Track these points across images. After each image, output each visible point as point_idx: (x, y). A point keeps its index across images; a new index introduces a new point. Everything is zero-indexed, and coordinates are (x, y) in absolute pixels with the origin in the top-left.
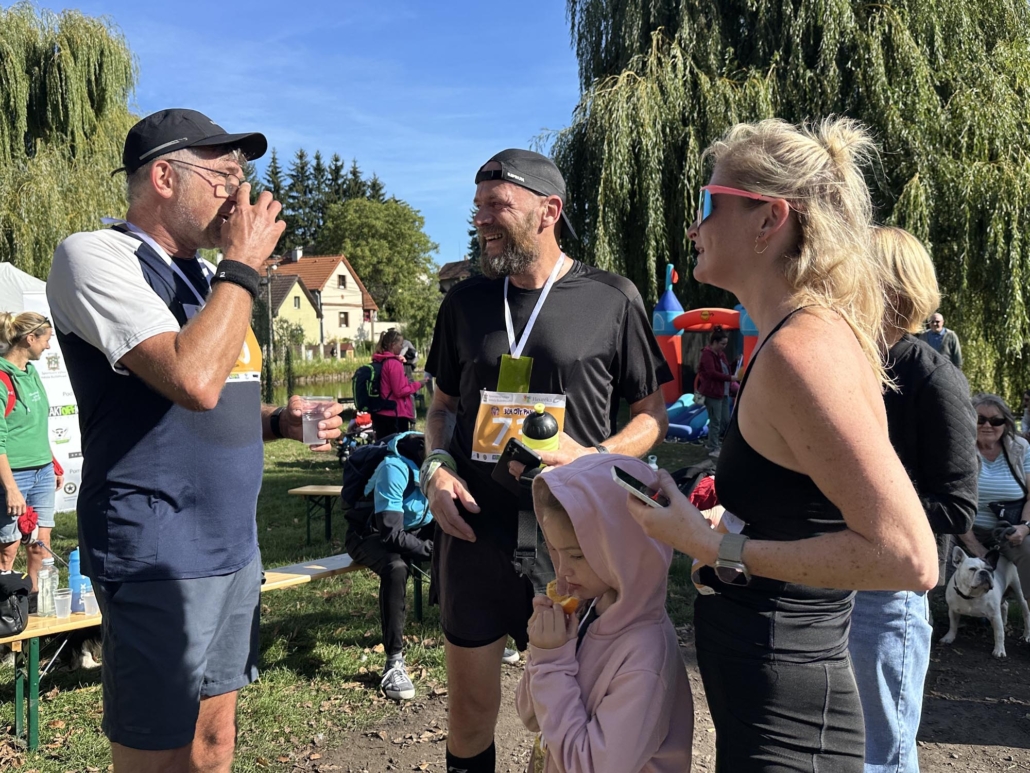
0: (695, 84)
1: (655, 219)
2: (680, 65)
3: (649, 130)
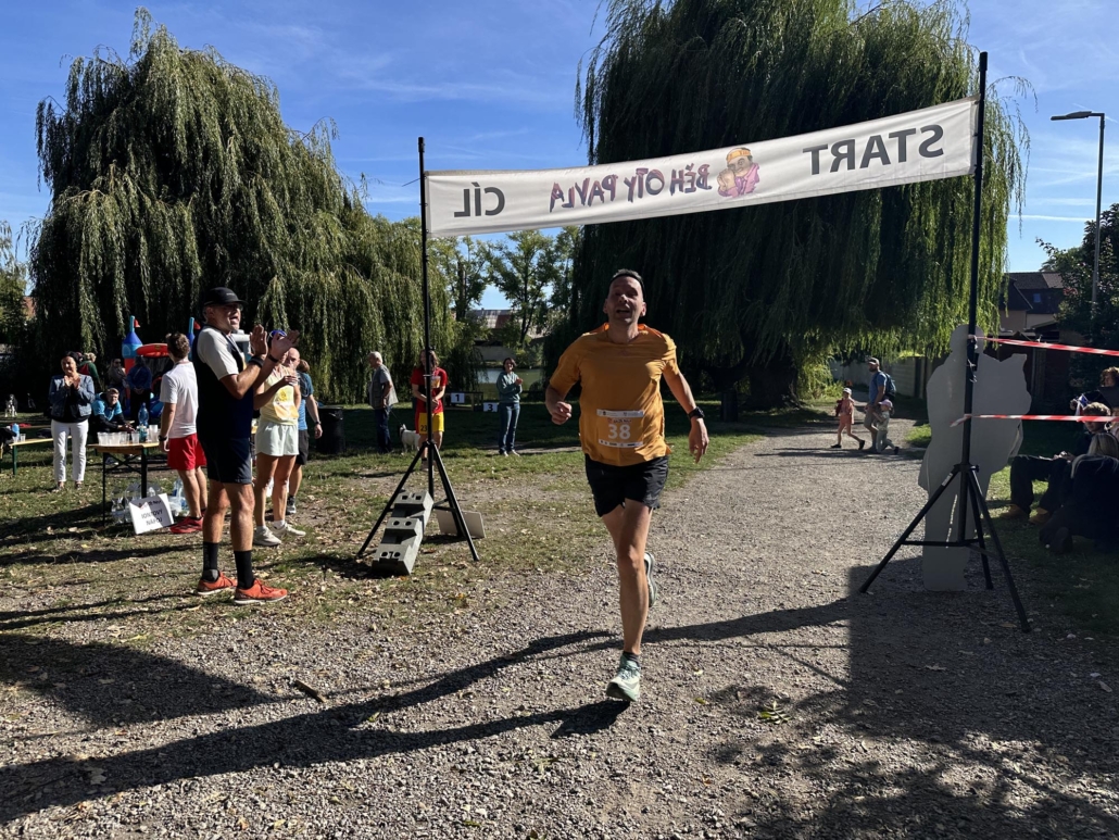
0: (142, 201)
2: (131, 190)
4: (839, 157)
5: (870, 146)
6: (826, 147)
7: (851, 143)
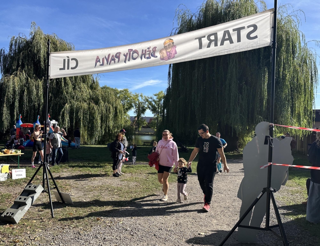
0: (27, 79)
1: (17, 104)
2: (24, 75)
3: (17, 87)
4: (211, 41)
5: (224, 35)
6: (204, 37)
7: (215, 34)
